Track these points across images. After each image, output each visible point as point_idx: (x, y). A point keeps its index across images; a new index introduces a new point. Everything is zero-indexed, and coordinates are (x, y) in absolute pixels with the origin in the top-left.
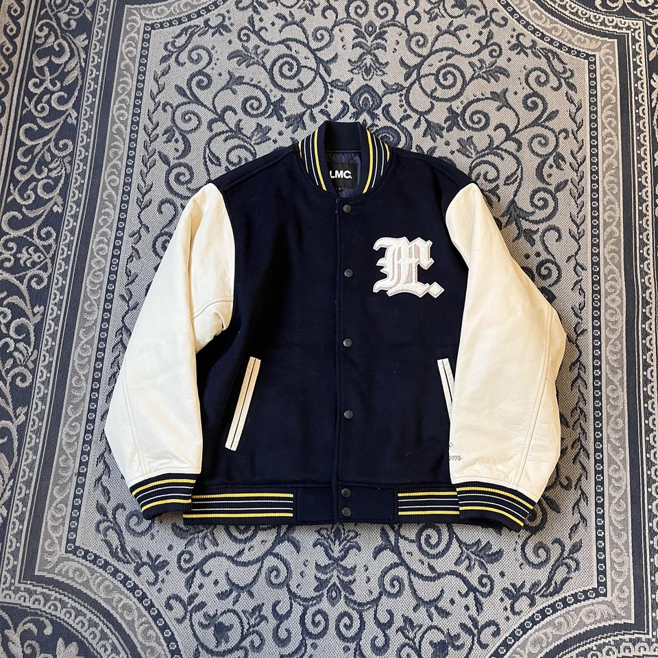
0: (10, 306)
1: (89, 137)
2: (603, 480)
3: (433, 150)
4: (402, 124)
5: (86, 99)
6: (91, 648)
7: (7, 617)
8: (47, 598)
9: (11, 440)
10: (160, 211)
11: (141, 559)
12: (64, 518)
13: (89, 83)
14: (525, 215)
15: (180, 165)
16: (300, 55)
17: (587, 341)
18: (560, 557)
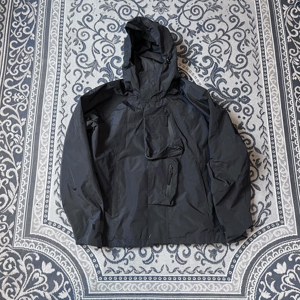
0: (10, 119)
1: (40, 45)
2: (278, 176)
3: (192, 41)
4: (178, 31)
5: (38, 29)
6: (57, 265)
7: (18, 254)
8: (36, 244)
9: (15, 176)
10: (74, 74)
12: (41, 209)
13: (39, 22)
14: (234, 66)
15: (82, 54)
16: (131, 5)
17: (265, 117)
18: (262, 210)
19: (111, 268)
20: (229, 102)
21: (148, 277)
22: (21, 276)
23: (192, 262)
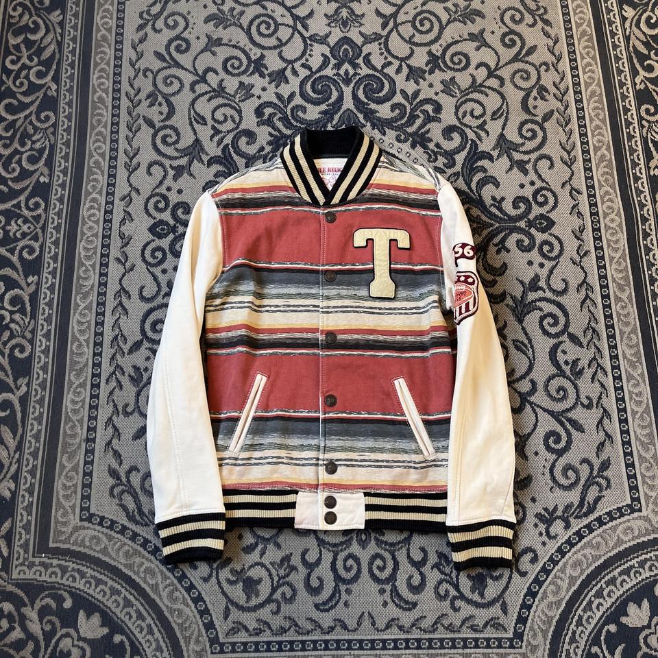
0: (2, 278)
1: (70, 106)
2: (623, 397)
3: (417, 93)
4: (385, 71)
5: (64, 71)
6: (115, 618)
7: (22, 594)
8: (64, 570)
9: (13, 412)
10: (149, 173)
12: (75, 486)
13: (67, 56)
14: (516, 147)
15: (165, 127)
16: (276, 13)
17: (591, 262)
18: (589, 477)
19: (240, 624)
20: (505, 229)
21: (326, 642)
22: (31, 646)
23: (429, 605)
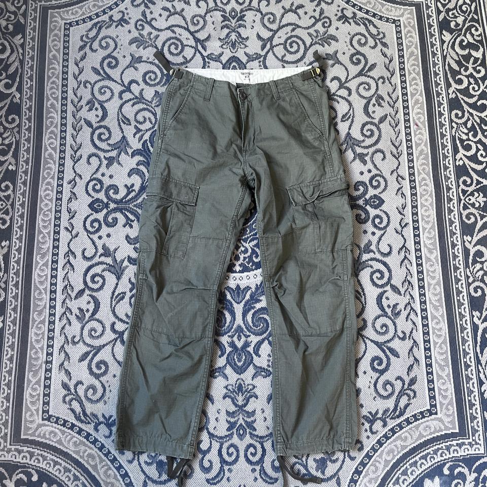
1: (30, 111)
2: (428, 332)
5: (25, 83)
8: (32, 455)
10: (89, 163)
11: (98, 420)
12: (39, 395)
13: (27, 71)
14: (358, 143)
15: (100, 127)
16: (183, 37)
17: (409, 232)
18: (402, 390)
